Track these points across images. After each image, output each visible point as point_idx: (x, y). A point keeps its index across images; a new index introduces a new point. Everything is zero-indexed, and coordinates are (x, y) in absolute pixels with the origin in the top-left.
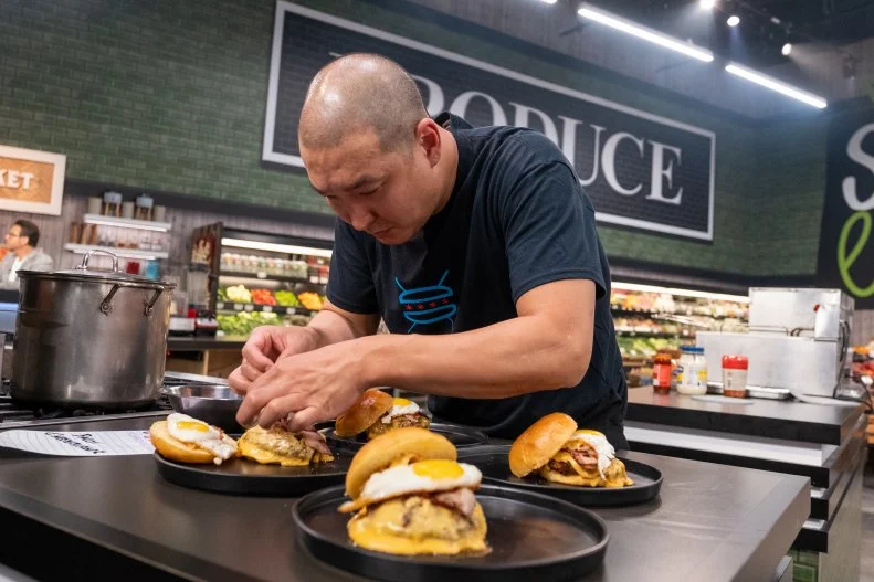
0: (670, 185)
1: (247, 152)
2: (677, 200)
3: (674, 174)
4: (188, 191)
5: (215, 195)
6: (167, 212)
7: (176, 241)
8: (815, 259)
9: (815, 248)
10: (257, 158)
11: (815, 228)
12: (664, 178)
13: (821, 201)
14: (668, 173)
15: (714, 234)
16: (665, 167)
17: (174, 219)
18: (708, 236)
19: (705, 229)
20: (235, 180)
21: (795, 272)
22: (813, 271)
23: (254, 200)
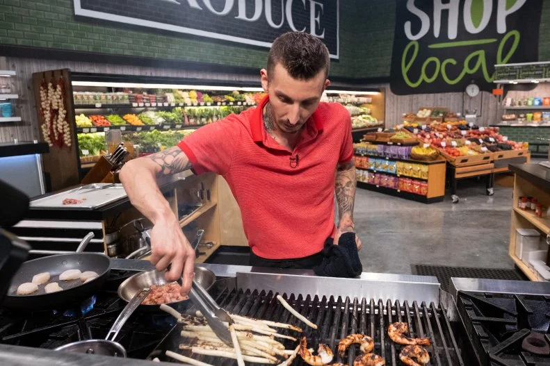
0: (319, 28)
1: (62, 9)
2: (322, 36)
3: (320, 19)
4: (20, 42)
5: (43, 44)
6: (7, 61)
7: (19, 84)
8: (389, 68)
9: (390, 62)
10: (71, 14)
11: (390, 51)
12: (316, 22)
13: (393, 35)
14: (318, 19)
15: (340, 55)
16: (316, 17)
17: (14, 66)
18: (337, 57)
19: (335, 54)
20: (57, 32)
21: (379, 75)
22: (388, 74)
23: (74, 47)
